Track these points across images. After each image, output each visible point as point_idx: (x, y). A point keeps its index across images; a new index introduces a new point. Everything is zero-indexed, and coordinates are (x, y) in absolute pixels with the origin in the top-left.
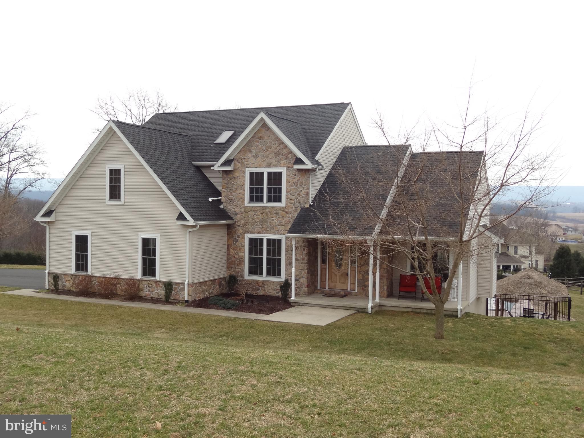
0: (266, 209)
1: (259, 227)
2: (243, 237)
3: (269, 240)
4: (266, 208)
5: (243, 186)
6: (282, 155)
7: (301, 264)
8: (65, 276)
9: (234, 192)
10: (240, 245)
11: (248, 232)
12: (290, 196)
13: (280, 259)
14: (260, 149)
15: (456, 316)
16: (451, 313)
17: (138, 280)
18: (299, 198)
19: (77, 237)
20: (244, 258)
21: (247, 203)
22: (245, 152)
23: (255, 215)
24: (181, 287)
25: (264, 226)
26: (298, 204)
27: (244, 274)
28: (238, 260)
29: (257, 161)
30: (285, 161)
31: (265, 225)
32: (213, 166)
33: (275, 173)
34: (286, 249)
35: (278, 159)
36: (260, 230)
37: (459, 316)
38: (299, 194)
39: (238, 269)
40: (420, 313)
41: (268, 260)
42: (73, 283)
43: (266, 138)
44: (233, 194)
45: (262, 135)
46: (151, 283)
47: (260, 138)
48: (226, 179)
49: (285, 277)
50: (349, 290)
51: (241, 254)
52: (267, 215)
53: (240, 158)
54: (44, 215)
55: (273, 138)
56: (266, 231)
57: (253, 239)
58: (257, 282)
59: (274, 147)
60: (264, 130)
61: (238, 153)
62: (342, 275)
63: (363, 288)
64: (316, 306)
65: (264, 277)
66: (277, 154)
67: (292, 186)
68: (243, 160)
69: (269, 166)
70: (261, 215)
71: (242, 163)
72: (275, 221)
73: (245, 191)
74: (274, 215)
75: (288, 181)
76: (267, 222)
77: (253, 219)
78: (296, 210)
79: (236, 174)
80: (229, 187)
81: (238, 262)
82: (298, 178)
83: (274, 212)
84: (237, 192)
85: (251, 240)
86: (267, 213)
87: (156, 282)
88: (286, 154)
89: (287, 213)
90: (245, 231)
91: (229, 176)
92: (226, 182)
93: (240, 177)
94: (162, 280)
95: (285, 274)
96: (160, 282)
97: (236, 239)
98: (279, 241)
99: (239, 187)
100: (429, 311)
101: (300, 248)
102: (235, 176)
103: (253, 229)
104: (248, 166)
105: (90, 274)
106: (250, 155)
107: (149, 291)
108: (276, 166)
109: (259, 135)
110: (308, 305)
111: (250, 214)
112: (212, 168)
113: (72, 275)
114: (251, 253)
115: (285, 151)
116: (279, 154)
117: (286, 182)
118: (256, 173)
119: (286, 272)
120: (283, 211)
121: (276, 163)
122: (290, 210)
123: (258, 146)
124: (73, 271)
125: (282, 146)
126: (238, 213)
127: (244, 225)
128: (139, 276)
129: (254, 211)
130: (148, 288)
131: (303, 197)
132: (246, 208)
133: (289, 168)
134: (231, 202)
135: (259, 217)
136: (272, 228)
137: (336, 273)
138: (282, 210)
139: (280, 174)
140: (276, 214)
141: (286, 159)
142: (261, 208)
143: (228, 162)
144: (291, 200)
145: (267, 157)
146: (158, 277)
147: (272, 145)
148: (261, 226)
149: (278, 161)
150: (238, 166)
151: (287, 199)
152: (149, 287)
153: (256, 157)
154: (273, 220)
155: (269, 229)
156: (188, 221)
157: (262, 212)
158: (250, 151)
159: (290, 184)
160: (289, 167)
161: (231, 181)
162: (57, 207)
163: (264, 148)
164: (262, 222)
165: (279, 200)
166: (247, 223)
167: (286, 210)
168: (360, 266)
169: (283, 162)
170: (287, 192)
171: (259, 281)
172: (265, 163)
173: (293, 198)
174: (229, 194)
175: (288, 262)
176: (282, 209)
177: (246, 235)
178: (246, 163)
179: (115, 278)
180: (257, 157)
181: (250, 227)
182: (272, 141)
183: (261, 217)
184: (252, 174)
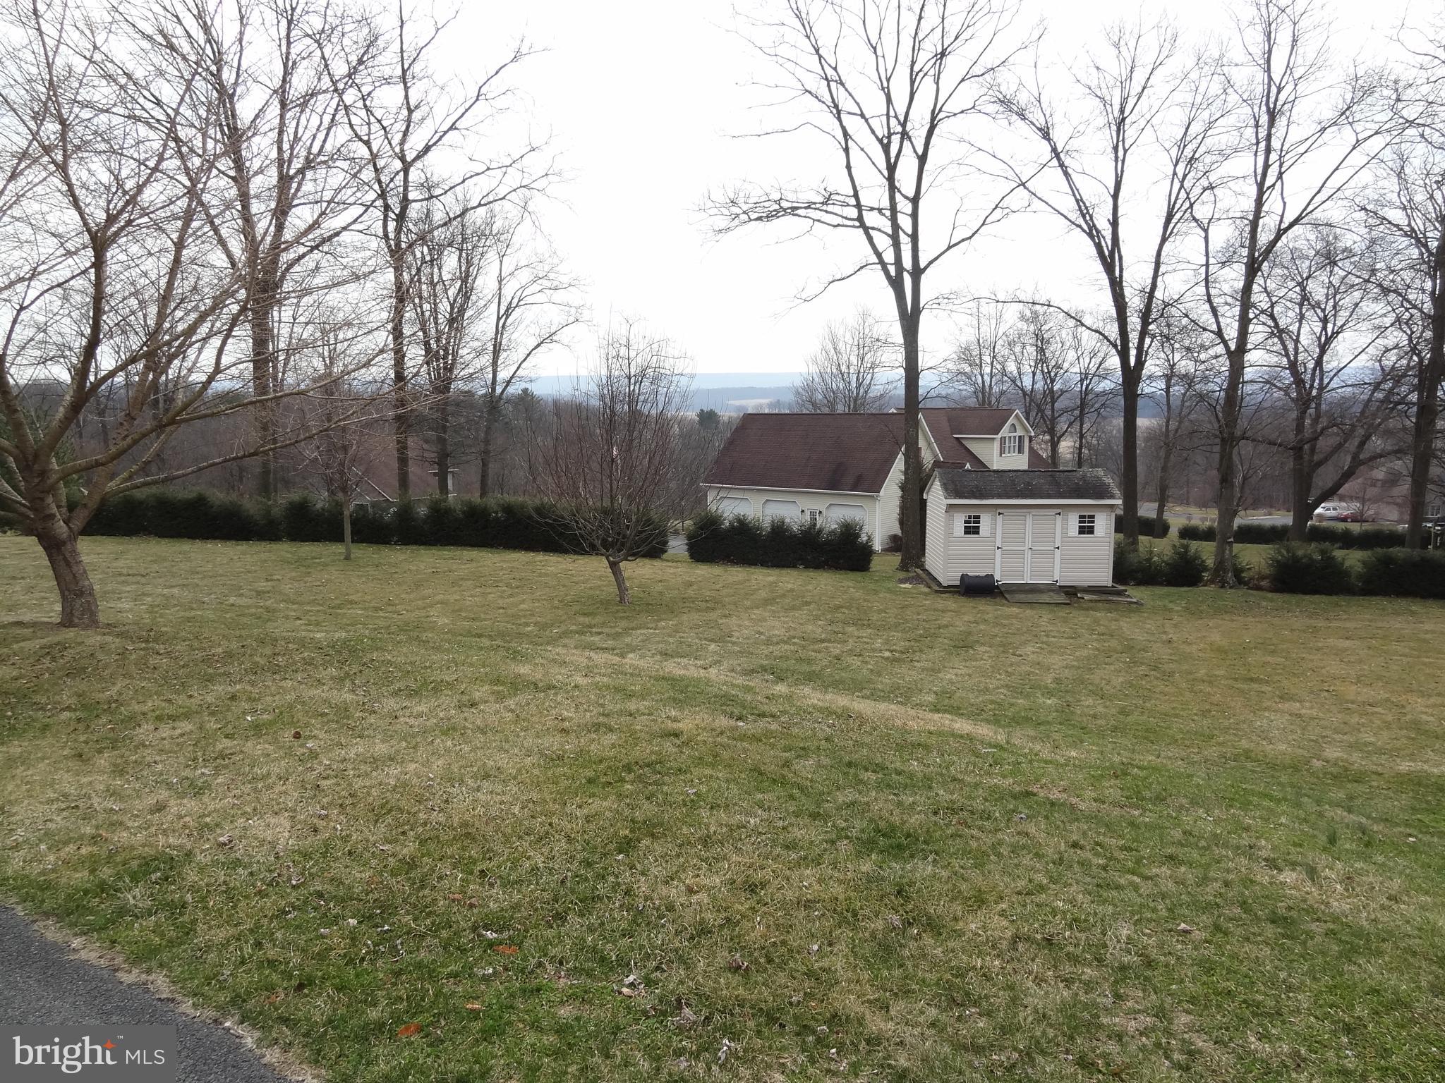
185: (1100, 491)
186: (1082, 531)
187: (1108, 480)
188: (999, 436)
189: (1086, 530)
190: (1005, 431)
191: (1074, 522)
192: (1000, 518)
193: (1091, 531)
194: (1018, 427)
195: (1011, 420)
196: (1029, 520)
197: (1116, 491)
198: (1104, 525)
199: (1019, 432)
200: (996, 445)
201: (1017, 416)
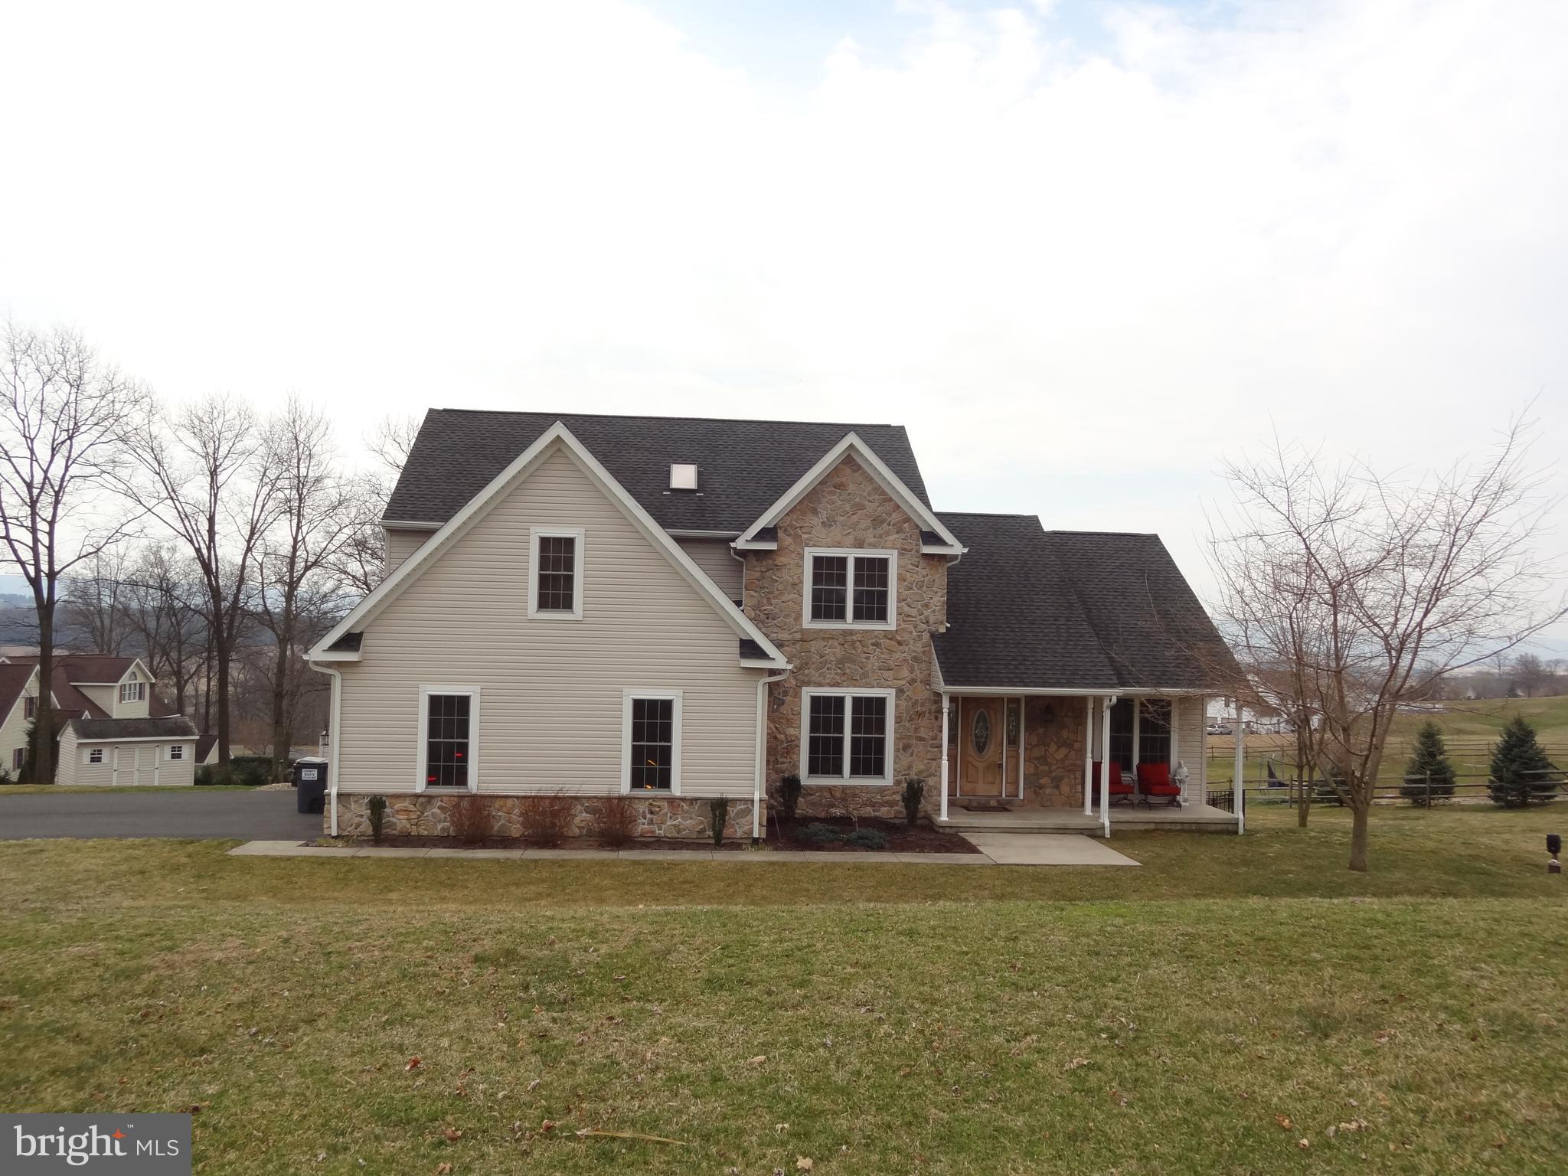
0: (851, 634)
1: (833, 672)
2: (796, 695)
3: (857, 701)
4: (851, 632)
5: (797, 586)
6: (889, 524)
7: (929, 749)
8: (393, 801)
9: (775, 598)
10: (790, 712)
11: (808, 684)
12: (906, 608)
13: (883, 740)
14: (839, 509)
15: (1236, 832)
16: (1225, 826)
17: (621, 799)
18: (926, 613)
19: (435, 702)
20: (799, 739)
21: (807, 622)
22: (804, 513)
23: (827, 648)
24: (738, 808)
25: (847, 671)
26: (925, 626)
27: (798, 775)
28: (785, 745)
29: (831, 535)
30: (895, 536)
31: (849, 668)
32: (733, 540)
33: (871, 561)
34: (896, 718)
35: (879, 531)
36: (838, 679)
37: (1241, 831)
38: (926, 606)
39: (783, 763)
40: (1170, 831)
41: (855, 742)
42: (419, 817)
43: (852, 488)
44: (773, 601)
45: (844, 479)
46: (659, 803)
47: (840, 486)
48: (757, 569)
49: (894, 776)
50: (1004, 796)
51: (791, 731)
52: (855, 648)
53: (791, 526)
54: (336, 646)
55: (870, 488)
56: (853, 682)
57: (819, 697)
58: (830, 789)
59: (870, 507)
60: (848, 471)
61: (787, 514)
62: (988, 767)
63: (1035, 791)
64: (995, 830)
65: (846, 779)
66: (877, 522)
67: (911, 589)
68: (798, 530)
69: (860, 544)
70: (839, 647)
71: (797, 537)
72: (872, 660)
73: (802, 596)
74: (871, 647)
75: (901, 578)
76: (853, 662)
77: (822, 657)
78: (920, 637)
79: (781, 560)
80: (763, 588)
81: (784, 748)
82: (924, 572)
83: (870, 641)
84: (784, 599)
85: (815, 701)
86: (853, 642)
87: (672, 801)
88: (898, 522)
89: (900, 643)
90: (803, 681)
91: (764, 563)
92: (758, 575)
93: (791, 566)
94: (689, 795)
95: (895, 770)
96: (683, 799)
97: (779, 699)
98: (881, 702)
99: (789, 588)
100: (1186, 827)
101: (927, 715)
102: (779, 564)
103: (820, 676)
104: (811, 543)
105: (474, 791)
106: (815, 521)
107: (651, 822)
108: (875, 546)
109: (837, 480)
110: (977, 830)
111: (814, 646)
112: (733, 545)
113: (417, 796)
114: (814, 727)
115: (894, 515)
116: (882, 522)
117: (899, 579)
118: (869, 559)
119: (897, 766)
120: (891, 639)
121: (876, 539)
122: (906, 636)
123: (833, 503)
124: (420, 785)
125: (888, 507)
126: (786, 643)
127: (800, 669)
128: (625, 787)
129: (824, 639)
130: (649, 816)
131: (934, 611)
132: (803, 631)
133: (903, 552)
134: (768, 618)
135: (834, 652)
136: (865, 675)
137: (977, 764)
138: (890, 637)
139: (884, 563)
140: (873, 645)
141: (897, 532)
142: (841, 632)
143: (765, 534)
144: (909, 616)
145: (854, 526)
146: (677, 789)
147: (867, 503)
148: (839, 671)
149: (881, 537)
150: (787, 543)
151: (899, 614)
152: (652, 813)
153: (828, 524)
154: (868, 658)
155: (858, 678)
156: (774, 659)
157: (841, 640)
158: (815, 512)
159: (906, 583)
160: (904, 549)
161: (768, 574)
162: (369, 626)
163: (847, 507)
164: (841, 662)
165: (882, 616)
166: (807, 664)
167: (899, 638)
168: (1030, 747)
169: (892, 538)
170: (899, 601)
171: (835, 786)
172: (850, 539)
173: (913, 612)
174: (765, 601)
175: (901, 744)
176: (889, 635)
177: (805, 689)
178: (805, 536)
179: (556, 798)
180: (831, 526)
181: (813, 672)
182: (865, 494)
183: (839, 651)
184: (818, 561)
185: (185, 731)
186: (174, 756)
187: (192, 724)
188: (119, 683)
189: (176, 756)
190: (125, 679)
191: (167, 752)
192: (116, 750)
193: (179, 756)
194: (139, 674)
195: (132, 668)
196: (137, 752)
197: (197, 731)
198: (188, 752)
199: (140, 679)
200: (116, 693)
201: (137, 664)
